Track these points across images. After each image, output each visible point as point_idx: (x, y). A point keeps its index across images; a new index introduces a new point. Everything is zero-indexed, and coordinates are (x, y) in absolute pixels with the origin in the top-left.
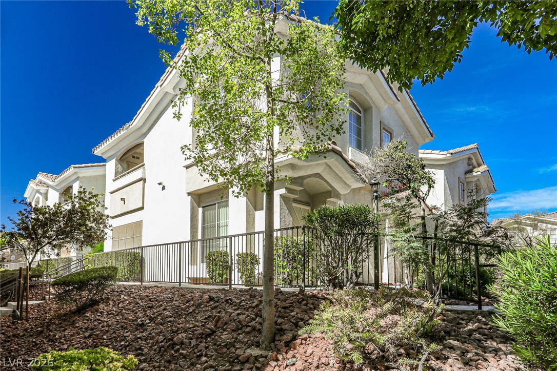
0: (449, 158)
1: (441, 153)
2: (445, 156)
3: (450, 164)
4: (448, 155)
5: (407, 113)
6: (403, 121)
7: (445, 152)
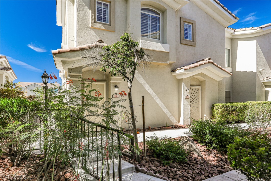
0: (260, 31)
1: (252, 29)
2: (256, 30)
3: (265, 35)
4: (258, 29)
5: (209, 7)
6: (207, 14)
7: (256, 28)
